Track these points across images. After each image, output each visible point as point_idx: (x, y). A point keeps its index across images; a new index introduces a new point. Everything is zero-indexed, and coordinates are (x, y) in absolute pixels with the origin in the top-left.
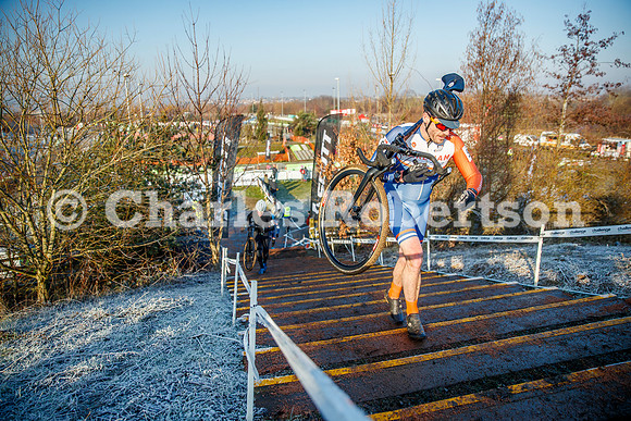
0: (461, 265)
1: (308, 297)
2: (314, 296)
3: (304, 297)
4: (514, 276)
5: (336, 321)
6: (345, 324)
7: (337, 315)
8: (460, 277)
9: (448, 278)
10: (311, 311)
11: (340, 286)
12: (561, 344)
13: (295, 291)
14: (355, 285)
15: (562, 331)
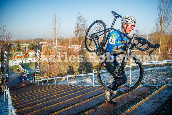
0: (76, 83)
1: (34, 98)
2: (36, 97)
3: (33, 98)
4: (89, 84)
5: (42, 104)
6: (44, 104)
7: (42, 102)
8: (76, 86)
9: (73, 86)
10: (34, 102)
11: (44, 93)
12: (97, 99)
13: (30, 97)
14: (48, 92)
15: (98, 96)
